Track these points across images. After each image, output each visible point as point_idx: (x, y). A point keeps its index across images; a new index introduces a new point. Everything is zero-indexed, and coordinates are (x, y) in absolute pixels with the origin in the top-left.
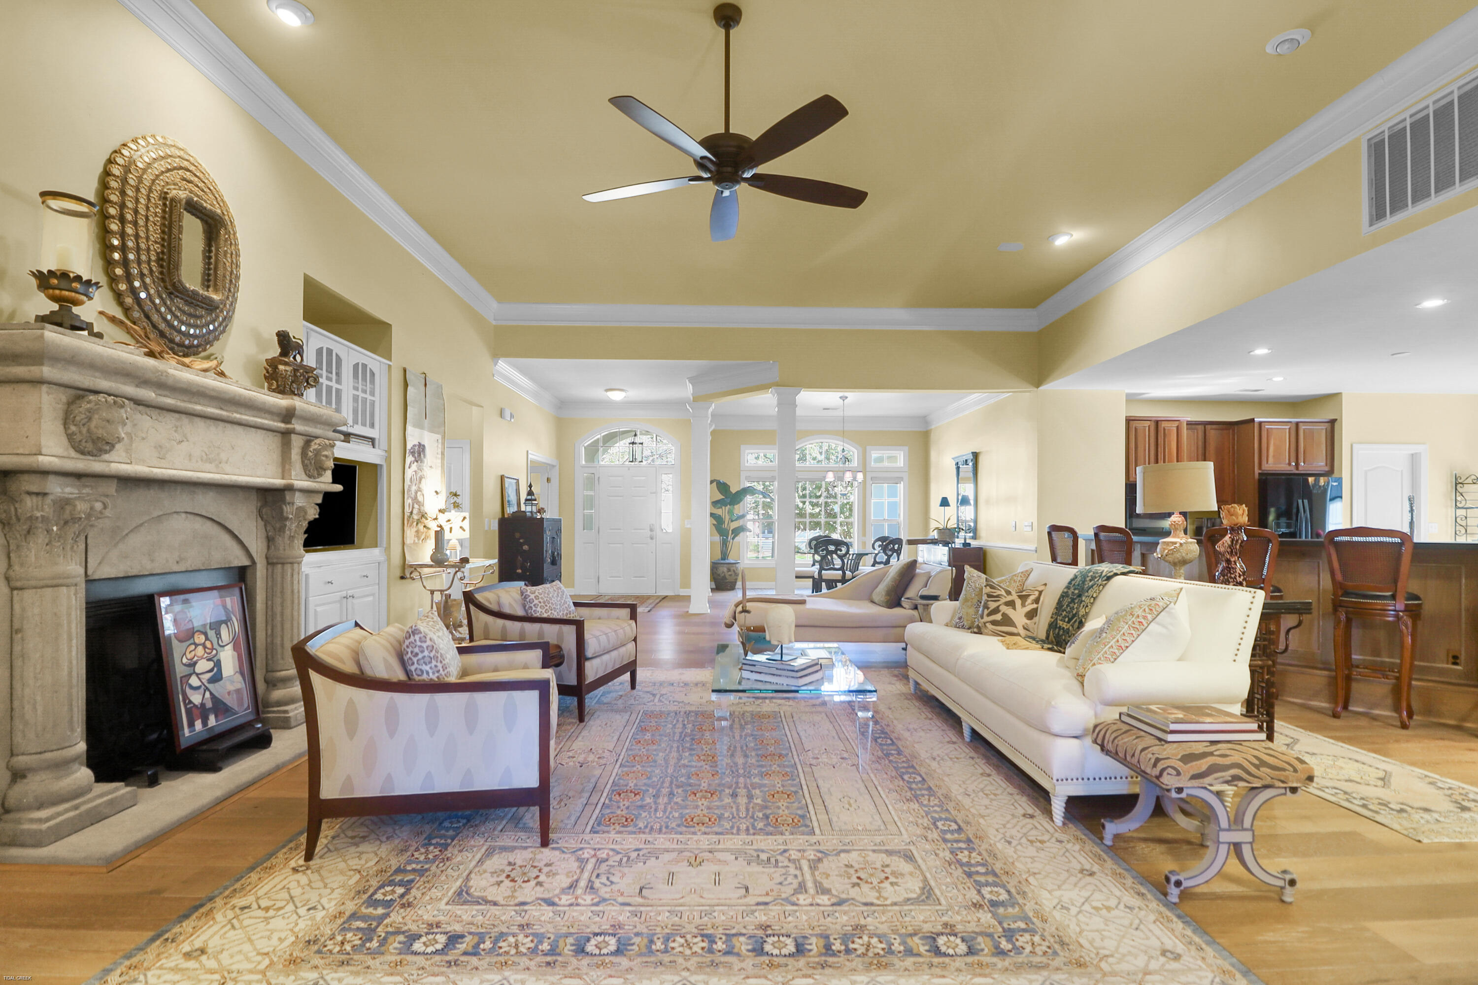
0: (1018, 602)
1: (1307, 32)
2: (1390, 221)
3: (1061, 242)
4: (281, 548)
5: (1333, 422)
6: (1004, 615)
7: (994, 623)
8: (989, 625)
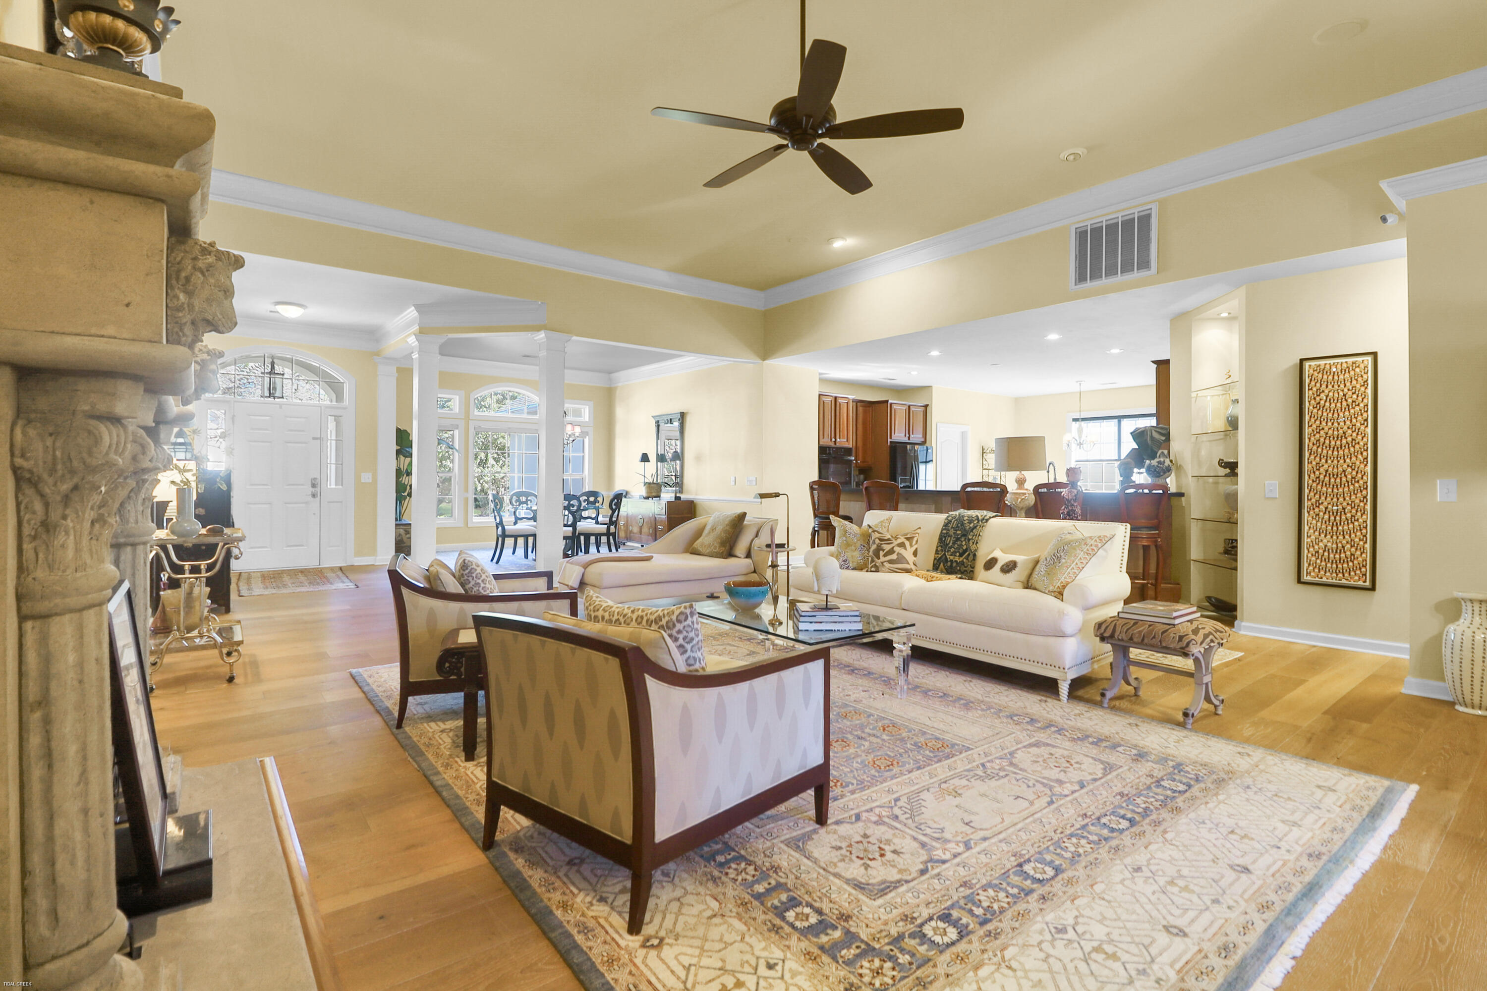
0: (907, 543)
1: (1085, 151)
2: (1089, 285)
3: (838, 244)
4: (132, 520)
5: (926, 406)
6: (899, 554)
7: (891, 562)
8: (887, 565)
